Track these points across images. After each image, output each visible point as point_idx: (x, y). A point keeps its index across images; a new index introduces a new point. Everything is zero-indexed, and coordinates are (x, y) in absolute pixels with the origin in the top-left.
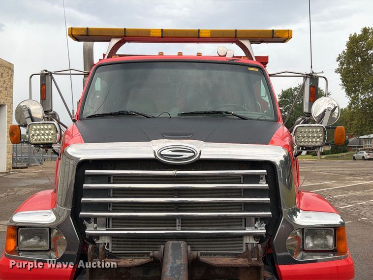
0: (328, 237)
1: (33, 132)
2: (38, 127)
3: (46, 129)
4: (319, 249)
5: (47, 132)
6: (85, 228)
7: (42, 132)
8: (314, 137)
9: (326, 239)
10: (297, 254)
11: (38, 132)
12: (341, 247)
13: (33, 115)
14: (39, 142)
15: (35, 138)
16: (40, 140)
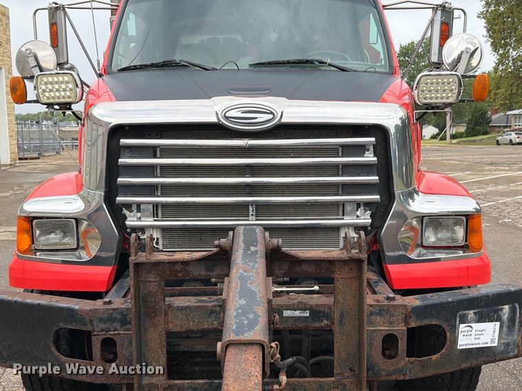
0: (457, 228)
1: (43, 87)
2: (50, 79)
3: (62, 83)
4: (444, 244)
5: (63, 86)
6: (125, 218)
7: (57, 86)
8: (444, 91)
9: (454, 232)
10: (412, 251)
11: (50, 87)
12: (473, 241)
13: (43, 64)
14: (52, 101)
15: (47, 94)
16: (53, 98)
